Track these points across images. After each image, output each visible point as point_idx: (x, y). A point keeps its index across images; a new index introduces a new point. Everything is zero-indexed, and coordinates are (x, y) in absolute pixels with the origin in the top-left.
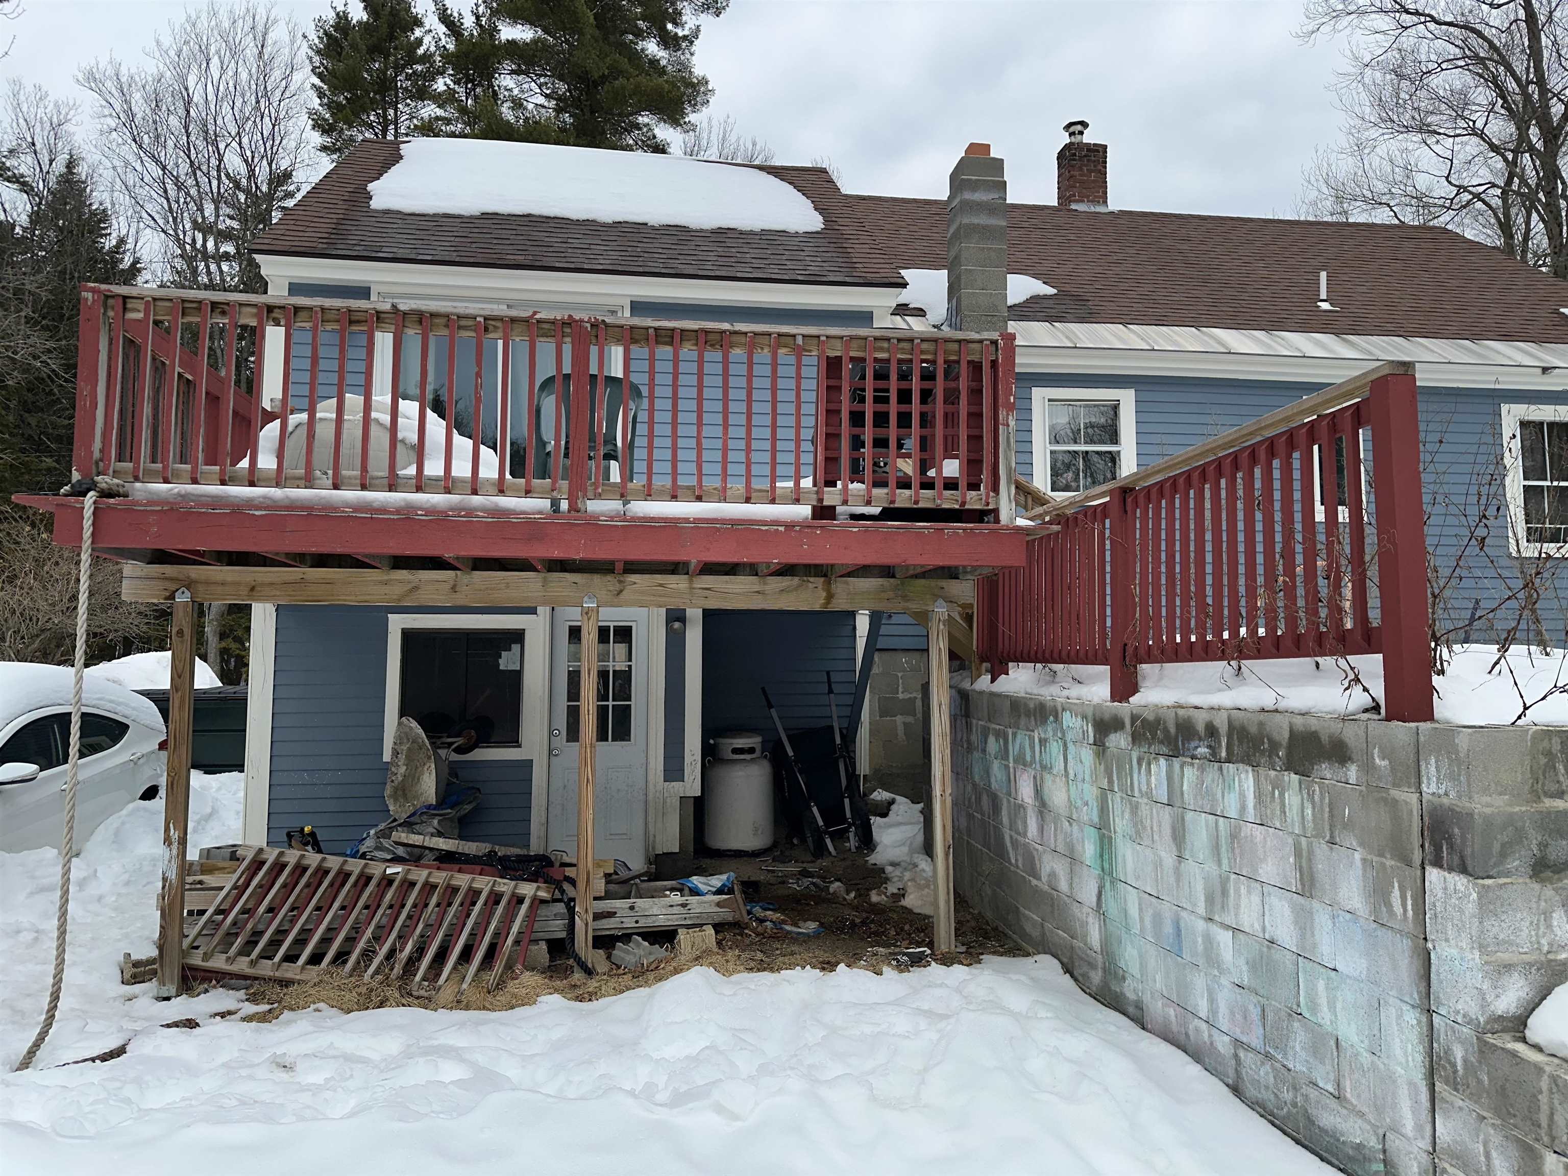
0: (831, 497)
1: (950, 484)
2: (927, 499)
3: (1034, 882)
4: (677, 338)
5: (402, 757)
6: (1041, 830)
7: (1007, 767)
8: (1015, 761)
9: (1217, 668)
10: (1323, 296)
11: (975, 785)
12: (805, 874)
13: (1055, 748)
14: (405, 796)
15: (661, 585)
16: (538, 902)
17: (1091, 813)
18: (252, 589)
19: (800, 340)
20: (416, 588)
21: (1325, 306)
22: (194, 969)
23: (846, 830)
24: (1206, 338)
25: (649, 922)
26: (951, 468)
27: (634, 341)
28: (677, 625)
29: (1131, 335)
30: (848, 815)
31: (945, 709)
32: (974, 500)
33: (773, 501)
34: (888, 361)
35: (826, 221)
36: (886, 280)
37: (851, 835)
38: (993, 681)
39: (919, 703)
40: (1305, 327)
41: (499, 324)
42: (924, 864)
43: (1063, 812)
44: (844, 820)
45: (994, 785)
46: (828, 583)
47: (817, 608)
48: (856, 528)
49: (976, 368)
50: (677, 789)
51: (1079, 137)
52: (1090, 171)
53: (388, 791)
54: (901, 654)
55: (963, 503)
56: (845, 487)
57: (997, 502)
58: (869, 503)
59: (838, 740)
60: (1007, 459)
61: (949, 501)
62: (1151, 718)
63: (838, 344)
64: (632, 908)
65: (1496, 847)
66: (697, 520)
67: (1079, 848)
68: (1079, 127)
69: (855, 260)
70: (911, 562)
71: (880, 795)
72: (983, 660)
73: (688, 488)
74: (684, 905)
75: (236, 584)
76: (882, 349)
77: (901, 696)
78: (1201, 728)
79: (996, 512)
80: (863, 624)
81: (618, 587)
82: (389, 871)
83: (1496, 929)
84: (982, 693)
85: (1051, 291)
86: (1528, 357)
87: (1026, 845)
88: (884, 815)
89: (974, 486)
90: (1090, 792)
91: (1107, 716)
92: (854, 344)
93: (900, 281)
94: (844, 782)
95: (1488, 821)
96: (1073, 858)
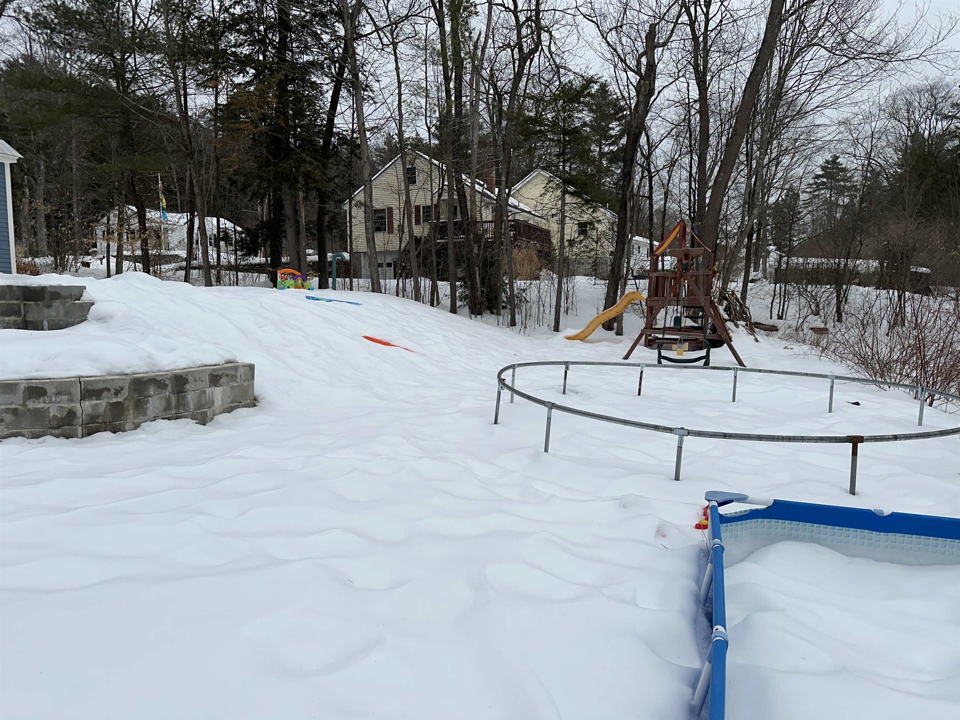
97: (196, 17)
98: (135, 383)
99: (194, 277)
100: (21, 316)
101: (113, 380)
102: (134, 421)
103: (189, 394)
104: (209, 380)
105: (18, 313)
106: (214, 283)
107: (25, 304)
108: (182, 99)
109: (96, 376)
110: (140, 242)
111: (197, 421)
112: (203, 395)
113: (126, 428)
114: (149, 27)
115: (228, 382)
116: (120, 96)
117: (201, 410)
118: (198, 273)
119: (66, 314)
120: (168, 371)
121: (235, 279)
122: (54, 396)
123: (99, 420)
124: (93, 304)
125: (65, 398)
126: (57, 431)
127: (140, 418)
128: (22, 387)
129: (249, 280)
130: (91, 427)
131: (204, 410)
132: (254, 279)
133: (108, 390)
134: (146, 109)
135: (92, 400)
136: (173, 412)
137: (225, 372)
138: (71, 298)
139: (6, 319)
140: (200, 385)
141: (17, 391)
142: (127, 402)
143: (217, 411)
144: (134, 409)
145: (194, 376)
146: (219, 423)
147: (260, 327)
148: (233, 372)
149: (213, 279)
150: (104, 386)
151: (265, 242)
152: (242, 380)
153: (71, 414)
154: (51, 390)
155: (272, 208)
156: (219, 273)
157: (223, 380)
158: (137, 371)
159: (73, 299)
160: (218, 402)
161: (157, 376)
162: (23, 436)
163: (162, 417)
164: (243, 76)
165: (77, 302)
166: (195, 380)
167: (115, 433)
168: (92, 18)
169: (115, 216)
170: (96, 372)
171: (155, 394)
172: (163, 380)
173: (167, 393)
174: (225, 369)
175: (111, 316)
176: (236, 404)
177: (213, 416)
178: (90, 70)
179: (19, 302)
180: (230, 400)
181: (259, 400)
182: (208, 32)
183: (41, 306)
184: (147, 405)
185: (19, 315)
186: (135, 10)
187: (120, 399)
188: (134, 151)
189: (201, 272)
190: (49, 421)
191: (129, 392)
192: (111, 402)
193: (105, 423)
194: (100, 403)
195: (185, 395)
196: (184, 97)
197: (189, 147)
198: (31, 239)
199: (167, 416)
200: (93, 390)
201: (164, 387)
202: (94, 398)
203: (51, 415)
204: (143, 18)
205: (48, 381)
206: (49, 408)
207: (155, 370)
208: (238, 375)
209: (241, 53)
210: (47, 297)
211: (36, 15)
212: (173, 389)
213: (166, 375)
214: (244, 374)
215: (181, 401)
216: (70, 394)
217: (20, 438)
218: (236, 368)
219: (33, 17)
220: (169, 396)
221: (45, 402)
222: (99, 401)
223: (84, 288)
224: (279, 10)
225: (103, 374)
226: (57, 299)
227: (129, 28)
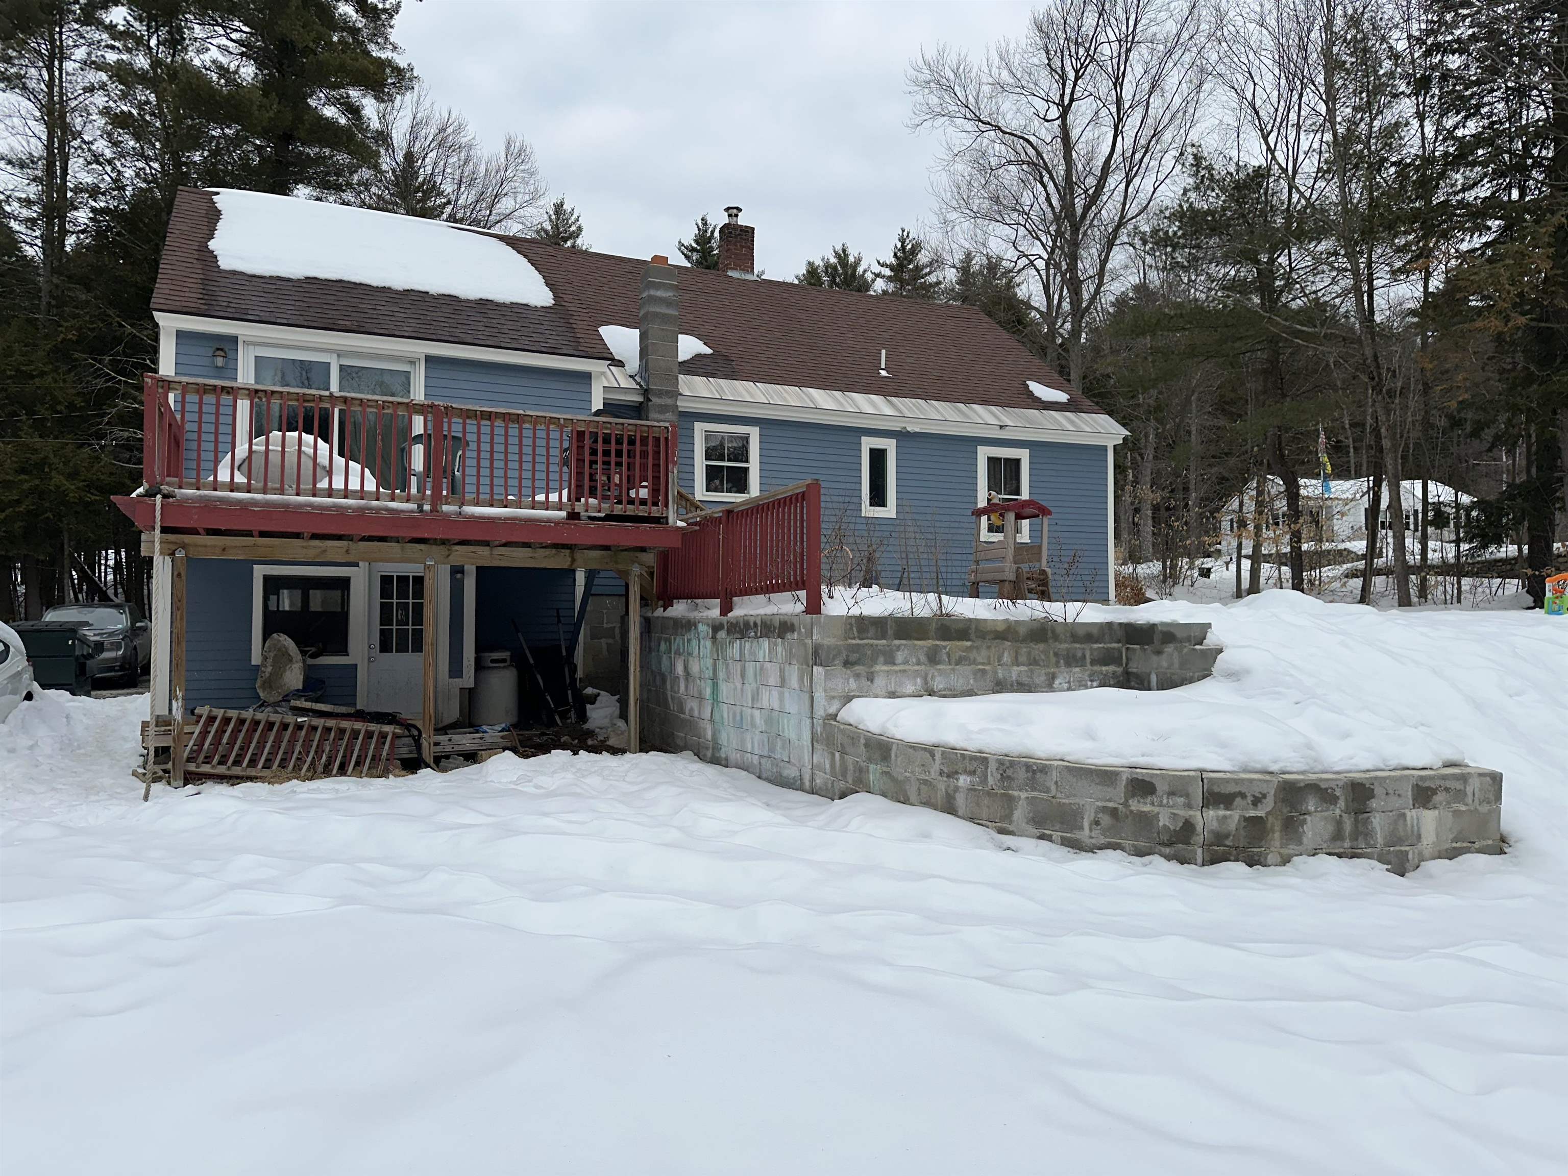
0: (579, 507)
1: (643, 502)
2: (631, 510)
3: (682, 716)
4: (493, 417)
5: (270, 661)
6: (686, 687)
7: (670, 657)
8: (675, 653)
9: (761, 598)
10: (883, 366)
11: (652, 671)
12: (543, 734)
13: (694, 643)
14: (271, 687)
15: (474, 552)
16: (396, 737)
17: (709, 673)
18: (224, 550)
19: (562, 421)
20: (325, 551)
21: (883, 373)
22: (190, 773)
23: (569, 711)
24: (804, 396)
25: (461, 748)
26: (644, 493)
27: (468, 417)
28: (459, 576)
29: (758, 391)
30: (570, 700)
31: (637, 625)
32: (655, 512)
33: (547, 509)
34: (610, 434)
35: (556, 297)
36: (600, 355)
37: (572, 713)
38: (664, 611)
39: (617, 631)
40: (866, 390)
41: (390, 405)
42: (621, 723)
43: (697, 675)
44: (568, 704)
45: (663, 669)
46: (572, 553)
47: (565, 567)
48: (593, 525)
49: (657, 440)
50: (459, 683)
51: (735, 219)
52: (742, 247)
53: (258, 683)
54: (604, 597)
55: (650, 513)
56: (587, 501)
57: (668, 513)
58: (599, 511)
59: (564, 653)
60: (673, 490)
61: (642, 511)
62: (734, 622)
63: (583, 424)
64: (450, 740)
65: (831, 656)
66: (506, 519)
67: (703, 692)
68: (735, 211)
69: (579, 335)
70: (622, 544)
71: (589, 691)
72: (659, 599)
73: (499, 500)
74: (481, 738)
75: (215, 546)
76: (606, 428)
77: (605, 625)
78: (752, 624)
79: (667, 518)
80: (580, 577)
81: (447, 553)
82: (299, 720)
83: (830, 684)
84: (658, 617)
85: (708, 351)
86: (993, 418)
87: (679, 698)
88: (593, 703)
89: (655, 504)
90: (709, 662)
91: (717, 623)
92: (592, 424)
93: (609, 356)
94: (568, 681)
95: (829, 647)
96: (701, 698)
97: (1393, 164)
98: (1285, 789)
99: (1378, 590)
100: (1122, 665)
101: (1251, 781)
102: (1282, 851)
103: (1375, 818)
104: (1413, 795)
105: (1117, 661)
106: (1415, 599)
107: (1127, 649)
108: (1365, 298)
109: (1225, 772)
110: (1288, 537)
111: (1389, 867)
112: (1401, 822)
113: (1269, 861)
114: (1312, 201)
115: (1448, 803)
116: (1264, 317)
117: (1398, 848)
118: (1385, 582)
119: (1182, 665)
120: (1338, 773)
121: (1455, 591)
122: (1165, 797)
123: (1228, 842)
124: (1221, 651)
125: (1181, 800)
126: (1167, 850)
127: (1291, 847)
128: (1124, 778)
129: (1483, 592)
130: (1216, 851)
131: (1403, 848)
132: (1494, 590)
133: (1243, 796)
134: (1304, 328)
135: (1218, 808)
136: (1347, 844)
137: (1442, 783)
138: (1189, 641)
139: (1104, 668)
140: (1395, 803)
141: (1118, 782)
142: (1270, 818)
143: (1427, 853)
144: (1281, 831)
145: (1386, 786)
146: (1431, 876)
147: (1511, 696)
148: (1458, 785)
149: (1414, 591)
150: (1237, 790)
151: (1517, 522)
152: (1477, 801)
153: (1188, 827)
154: (1162, 787)
155: (1534, 458)
156: (1424, 581)
157: (1439, 798)
158: (1288, 769)
159: (1193, 643)
160: (1429, 837)
161: (1321, 780)
162: (1123, 849)
163: (1328, 851)
164: (1480, 235)
165: (1198, 647)
166: (1387, 794)
167: (1251, 866)
168: (1229, 214)
169: (1251, 498)
170: (1226, 766)
171: (1316, 811)
172: (1332, 788)
173: (1338, 812)
174: (1444, 777)
175: (1247, 672)
176: (1465, 845)
177: (1420, 861)
178: (1223, 289)
179: (1120, 645)
180: (1451, 836)
181: (1511, 843)
182: (1414, 182)
183: (1149, 651)
184: (1302, 827)
185: (1120, 664)
186: (1292, 183)
187: (1260, 813)
188: (1284, 396)
189: (1391, 580)
190: (1158, 833)
191: (1275, 803)
192: (1247, 815)
193: (1237, 848)
194: (1231, 815)
195: (1369, 818)
196: (1368, 296)
197: (1375, 374)
198: (1133, 541)
199: (1337, 851)
200: (1219, 794)
201: (1333, 800)
202: (1222, 806)
203: (1161, 824)
204: (1302, 189)
205: (1158, 772)
206: (1158, 813)
207: (1316, 770)
208: (1469, 790)
209: (1475, 199)
210: (1157, 638)
211: (1155, 231)
212: (1347, 806)
213: (1336, 780)
214: (1480, 790)
215: (1361, 828)
216: (1187, 796)
217: (1119, 851)
218: (1464, 778)
219: (1152, 237)
220: (1340, 816)
221: (1153, 804)
222: (1229, 812)
223: (1209, 625)
224: (1554, 101)
225: (1235, 769)
226: (1170, 642)
227: (1282, 212)
